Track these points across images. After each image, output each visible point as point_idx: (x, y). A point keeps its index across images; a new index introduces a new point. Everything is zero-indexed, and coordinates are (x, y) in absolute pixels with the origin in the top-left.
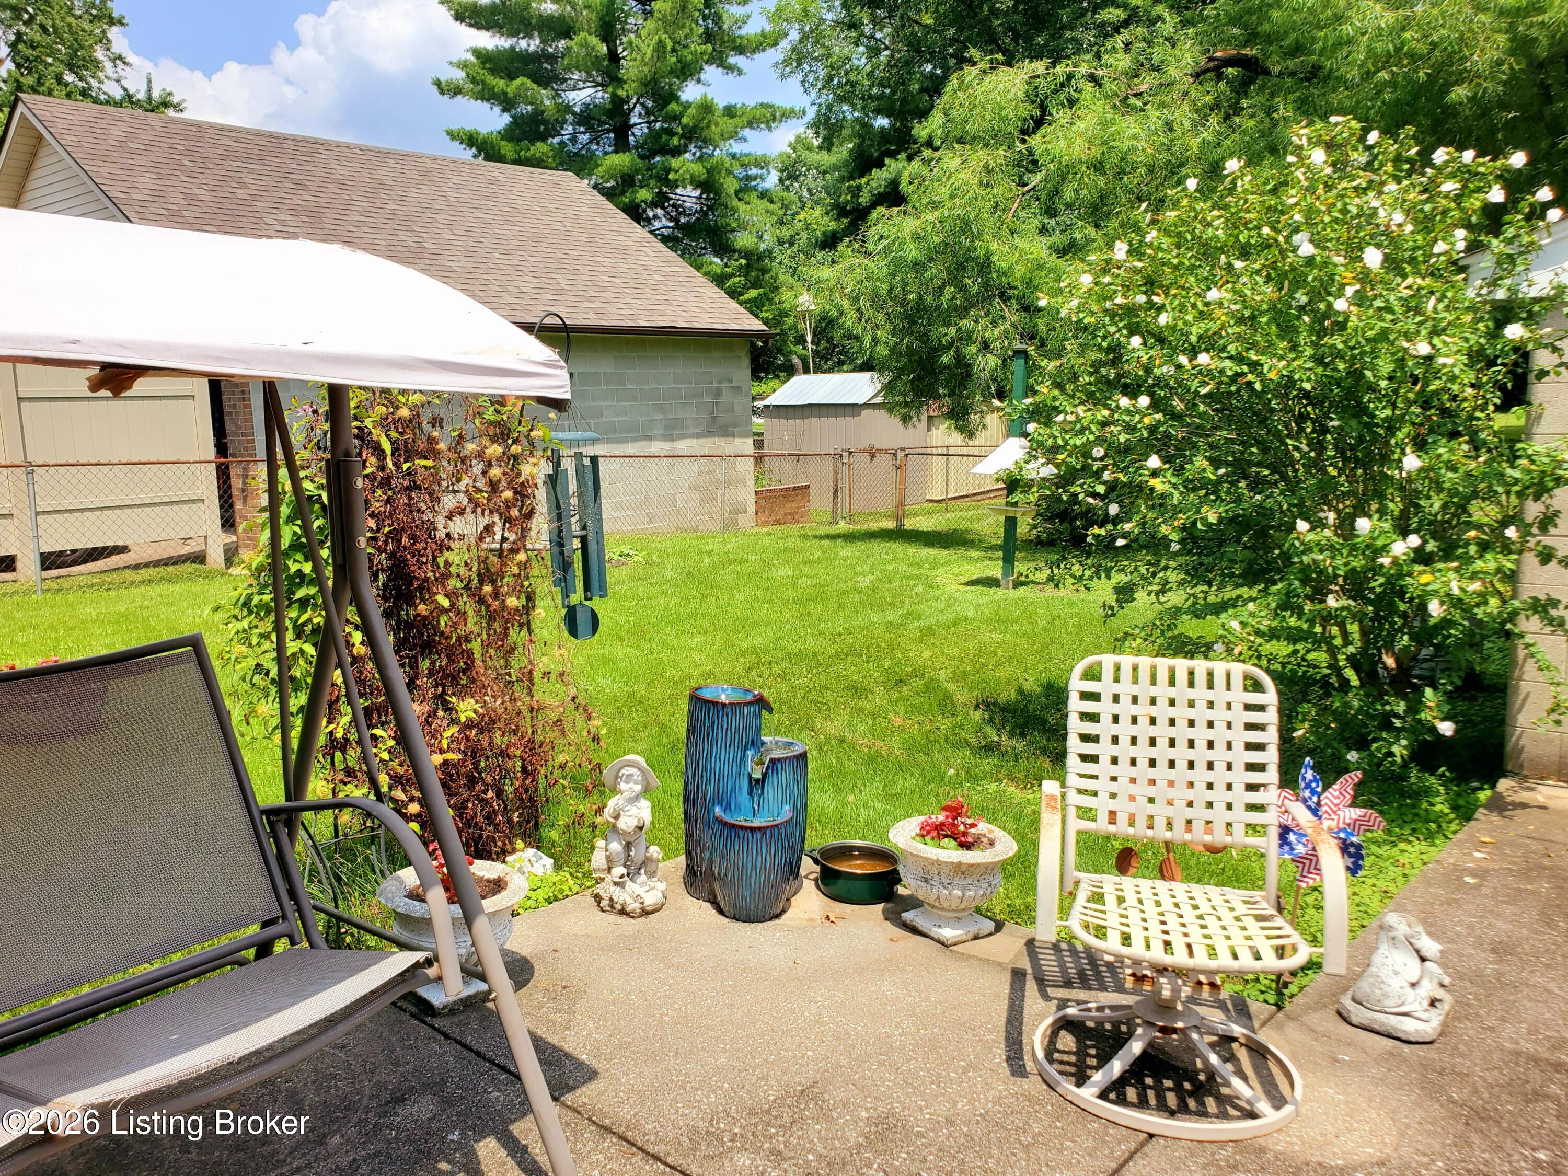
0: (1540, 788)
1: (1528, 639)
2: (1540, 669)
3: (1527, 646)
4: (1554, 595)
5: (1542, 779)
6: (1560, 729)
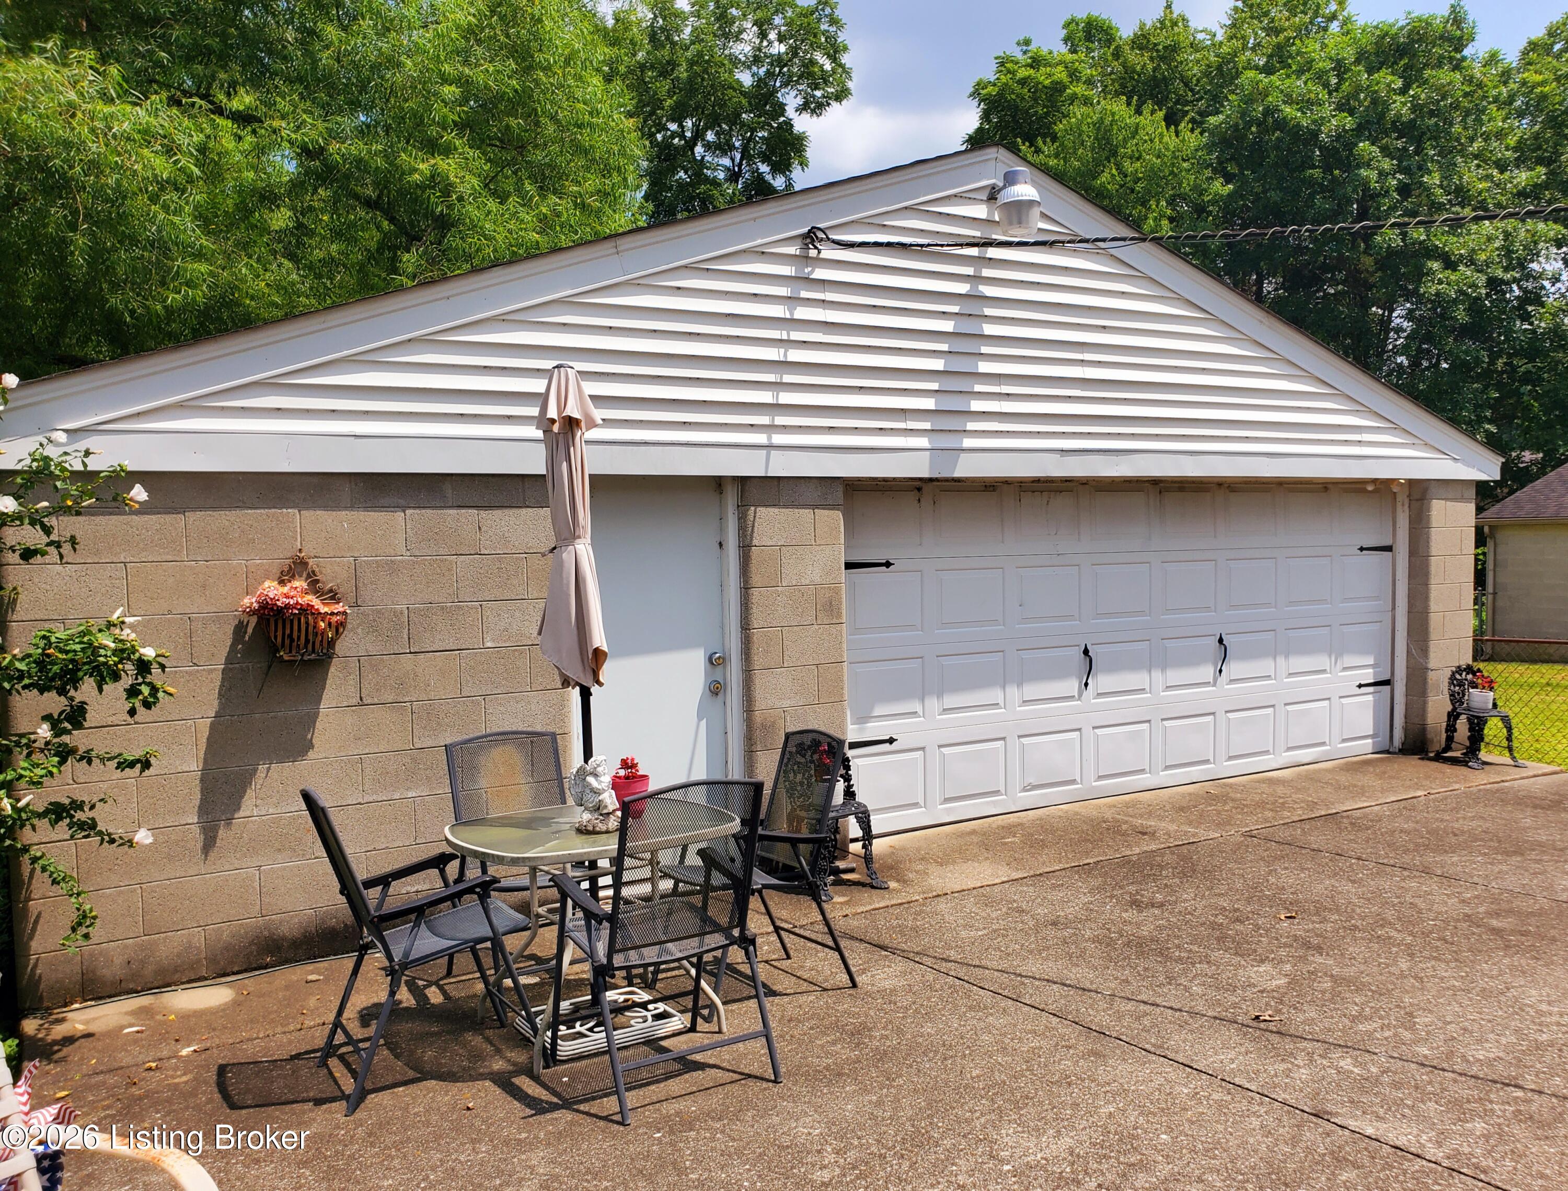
0: (69, 1015)
1: (35, 852)
2: (55, 882)
3: (35, 860)
4: (79, 798)
5: (65, 1005)
6: (90, 942)
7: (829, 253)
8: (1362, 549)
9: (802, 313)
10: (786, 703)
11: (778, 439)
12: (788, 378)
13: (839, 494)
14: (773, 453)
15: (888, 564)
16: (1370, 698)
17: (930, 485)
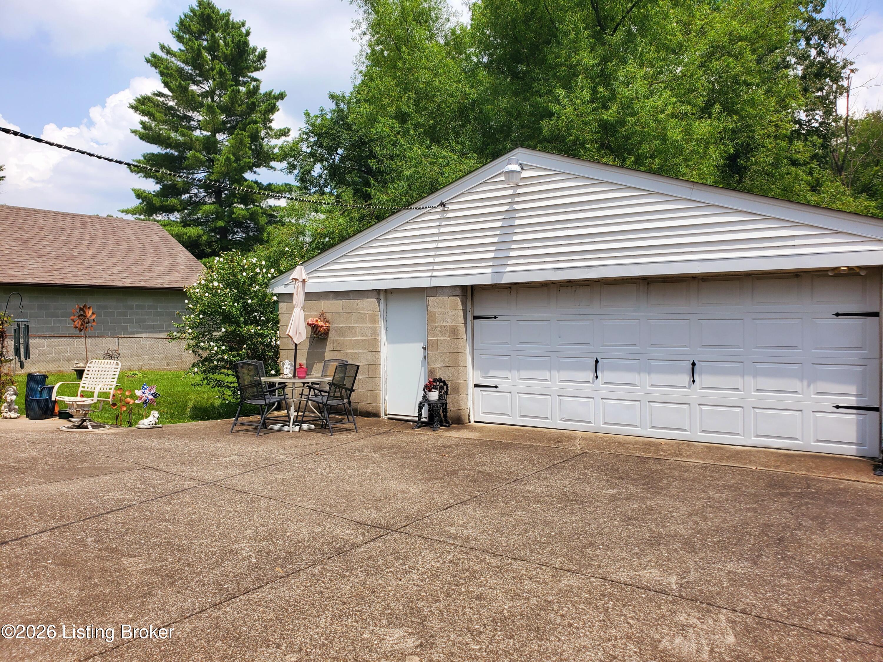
7: (451, 207)
8: (837, 315)
9: (443, 230)
10: (439, 365)
11: (435, 274)
12: (438, 253)
13: (458, 292)
14: (433, 278)
15: (495, 318)
16: (854, 417)
17: (515, 286)
